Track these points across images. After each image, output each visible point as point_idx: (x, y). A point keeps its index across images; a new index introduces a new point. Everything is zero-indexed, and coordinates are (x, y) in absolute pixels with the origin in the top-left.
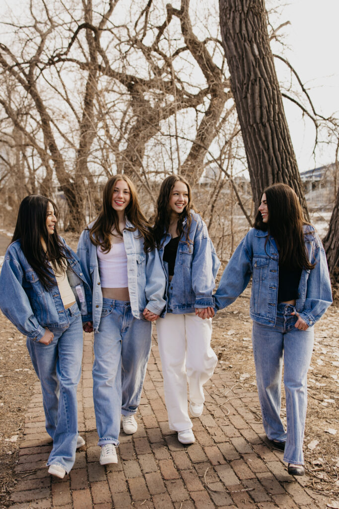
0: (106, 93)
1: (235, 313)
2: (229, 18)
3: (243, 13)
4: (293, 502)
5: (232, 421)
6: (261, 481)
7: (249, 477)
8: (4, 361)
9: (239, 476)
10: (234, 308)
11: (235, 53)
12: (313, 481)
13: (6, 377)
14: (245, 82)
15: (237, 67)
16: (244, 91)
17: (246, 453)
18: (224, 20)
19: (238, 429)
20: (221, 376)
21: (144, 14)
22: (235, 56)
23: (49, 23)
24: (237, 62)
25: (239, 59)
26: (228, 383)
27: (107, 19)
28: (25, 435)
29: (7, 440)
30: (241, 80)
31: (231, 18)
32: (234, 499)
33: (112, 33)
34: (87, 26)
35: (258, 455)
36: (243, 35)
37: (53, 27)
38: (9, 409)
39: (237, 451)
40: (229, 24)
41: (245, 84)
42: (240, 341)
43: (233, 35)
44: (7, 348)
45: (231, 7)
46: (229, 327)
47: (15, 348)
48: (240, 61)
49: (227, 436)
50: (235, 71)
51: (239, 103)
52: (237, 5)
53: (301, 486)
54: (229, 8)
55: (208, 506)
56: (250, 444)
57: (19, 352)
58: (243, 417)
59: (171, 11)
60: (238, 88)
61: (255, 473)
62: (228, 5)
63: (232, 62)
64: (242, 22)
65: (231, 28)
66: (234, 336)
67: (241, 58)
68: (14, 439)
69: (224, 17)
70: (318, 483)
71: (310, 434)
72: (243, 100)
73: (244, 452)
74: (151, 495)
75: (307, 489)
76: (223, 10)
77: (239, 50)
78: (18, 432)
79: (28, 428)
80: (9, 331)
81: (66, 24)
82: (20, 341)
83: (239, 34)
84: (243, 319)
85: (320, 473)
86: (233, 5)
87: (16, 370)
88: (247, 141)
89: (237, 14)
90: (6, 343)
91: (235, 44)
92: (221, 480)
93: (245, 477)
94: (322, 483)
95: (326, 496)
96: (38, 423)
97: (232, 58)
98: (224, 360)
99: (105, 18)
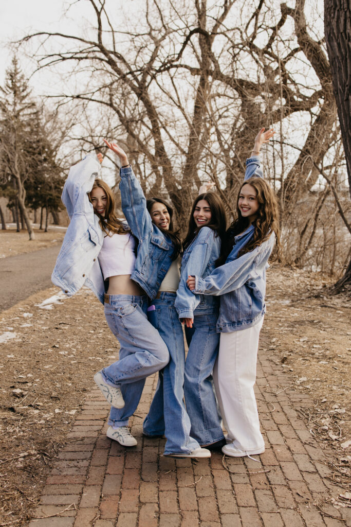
0: (217, 98)
1: (315, 321)
2: (334, 18)
3: (348, 11)
4: (307, 489)
5: (274, 417)
6: (283, 468)
7: (272, 464)
8: (81, 350)
9: (263, 462)
10: (316, 317)
11: (338, 54)
12: (334, 474)
13: (79, 363)
14: (347, 84)
15: (340, 68)
16: (346, 93)
17: (277, 445)
18: (328, 20)
19: (278, 424)
20: (279, 378)
21: (255, 17)
22: (338, 57)
23: (163, 30)
24: (339, 62)
25: (342, 59)
26: (283, 385)
27: (221, 23)
28: (83, 410)
29: (67, 412)
30: (344, 82)
31: (336, 17)
32: (251, 479)
33: (226, 36)
34: (200, 30)
35: (289, 447)
36: (347, 33)
37: (168, 33)
38: (75, 389)
39: (269, 442)
40: (333, 23)
41: (347, 86)
42: (310, 348)
43: (336, 35)
44: (87, 339)
45: (336, 6)
46: (304, 334)
47: (93, 340)
48: (342, 62)
49: (264, 429)
50: (337, 73)
51: (340, 106)
52: (342, 3)
53: (321, 477)
54: (334, 7)
55: (225, 482)
56: (284, 437)
57: (96, 343)
58: (286, 415)
59: (285, 11)
60: (340, 89)
61: (279, 461)
62: (332, 4)
63: (334, 63)
64: (347, 21)
65: (335, 27)
66: (305, 342)
67: (344, 58)
68: (73, 412)
69: (328, 17)
70: (338, 476)
71: (348, 435)
72: (344, 102)
73: (276, 443)
74: (177, 467)
75: (325, 481)
76: (328, 9)
77: (343, 50)
78: (78, 407)
79: (87, 405)
80: (92, 325)
81: (181, 29)
82: (100, 334)
83: (343, 34)
84: (322, 328)
85: (344, 468)
86: (338, 3)
87: (90, 358)
88: (347, 145)
89: (342, 13)
90: (87, 335)
91: (339, 44)
92: (244, 463)
93: (268, 464)
94: (343, 477)
95: (342, 488)
96: (96, 402)
97: (335, 58)
98: (287, 364)
99: (219, 22)
